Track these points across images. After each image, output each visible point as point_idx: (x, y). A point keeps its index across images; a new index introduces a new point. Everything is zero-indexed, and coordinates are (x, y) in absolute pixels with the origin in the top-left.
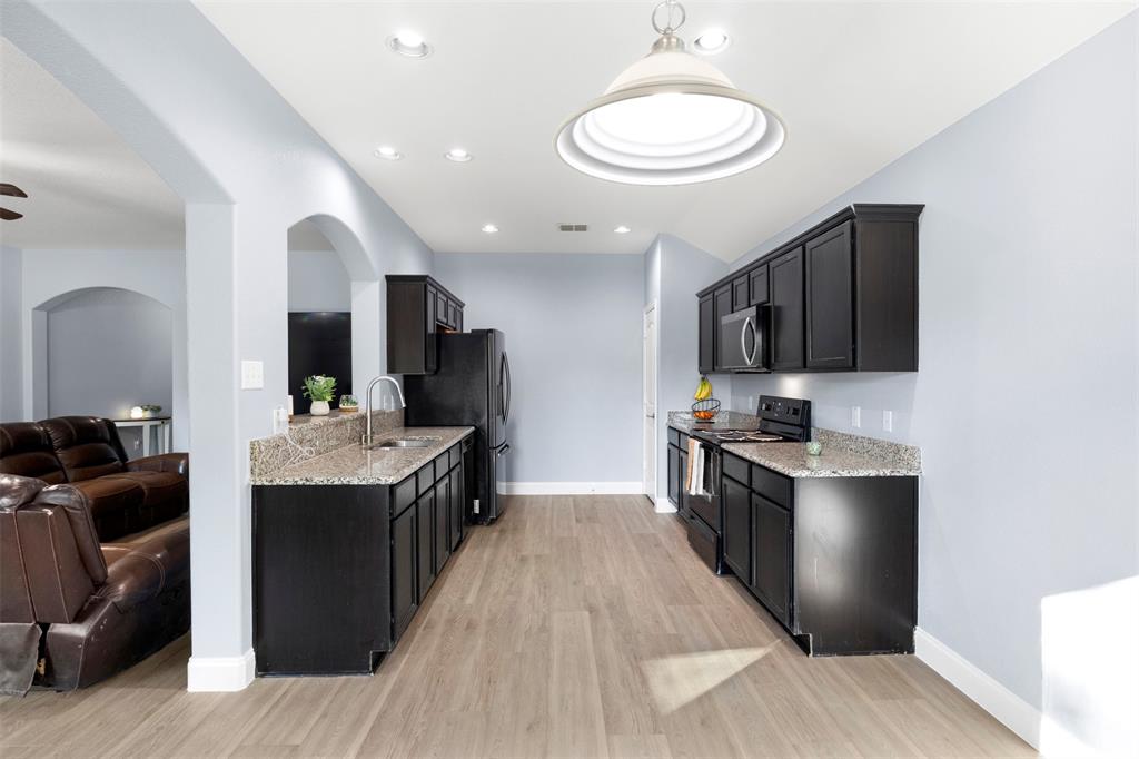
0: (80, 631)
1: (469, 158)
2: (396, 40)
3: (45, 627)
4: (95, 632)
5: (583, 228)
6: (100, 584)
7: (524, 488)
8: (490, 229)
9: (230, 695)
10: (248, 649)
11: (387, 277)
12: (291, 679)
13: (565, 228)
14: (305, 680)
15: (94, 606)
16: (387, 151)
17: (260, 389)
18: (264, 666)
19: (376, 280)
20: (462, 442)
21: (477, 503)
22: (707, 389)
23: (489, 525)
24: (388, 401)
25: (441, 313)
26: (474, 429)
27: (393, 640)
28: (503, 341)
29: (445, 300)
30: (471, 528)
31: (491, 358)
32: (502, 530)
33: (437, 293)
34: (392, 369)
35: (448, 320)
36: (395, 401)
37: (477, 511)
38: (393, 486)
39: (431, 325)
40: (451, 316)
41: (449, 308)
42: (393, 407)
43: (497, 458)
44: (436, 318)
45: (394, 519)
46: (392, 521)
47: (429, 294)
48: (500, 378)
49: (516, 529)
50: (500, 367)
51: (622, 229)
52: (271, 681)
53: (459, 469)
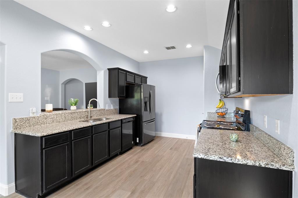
1: (110, 26)
5: (174, 48)
8: (146, 52)
10: (12, 183)
11: (108, 69)
12: (20, 195)
13: (168, 48)
14: (23, 197)
16: (88, 28)
17: (21, 102)
19: (102, 70)
20: (123, 120)
21: (138, 139)
22: (222, 104)
23: (142, 146)
24: (109, 106)
25: (130, 79)
26: (136, 115)
27: (42, 191)
28: (152, 87)
29: (134, 75)
30: (136, 146)
31: (142, 94)
32: (143, 149)
33: (126, 73)
34: (110, 97)
35: (134, 82)
36: (114, 106)
37: (138, 141)
38: (42, 137)
39: (123, 83)
40: (138, 81)
41: (136, 78)
42: (112, 108)
43: (144, 125)
44: (126, 81)
45: (44, 149)
46: (42, 149)
47: (120, 74)
48: (147, 100)
49: (148, 149)
50: (148, 96)
51: (189, 46)
52: (17, 194)
53: (120, 128)
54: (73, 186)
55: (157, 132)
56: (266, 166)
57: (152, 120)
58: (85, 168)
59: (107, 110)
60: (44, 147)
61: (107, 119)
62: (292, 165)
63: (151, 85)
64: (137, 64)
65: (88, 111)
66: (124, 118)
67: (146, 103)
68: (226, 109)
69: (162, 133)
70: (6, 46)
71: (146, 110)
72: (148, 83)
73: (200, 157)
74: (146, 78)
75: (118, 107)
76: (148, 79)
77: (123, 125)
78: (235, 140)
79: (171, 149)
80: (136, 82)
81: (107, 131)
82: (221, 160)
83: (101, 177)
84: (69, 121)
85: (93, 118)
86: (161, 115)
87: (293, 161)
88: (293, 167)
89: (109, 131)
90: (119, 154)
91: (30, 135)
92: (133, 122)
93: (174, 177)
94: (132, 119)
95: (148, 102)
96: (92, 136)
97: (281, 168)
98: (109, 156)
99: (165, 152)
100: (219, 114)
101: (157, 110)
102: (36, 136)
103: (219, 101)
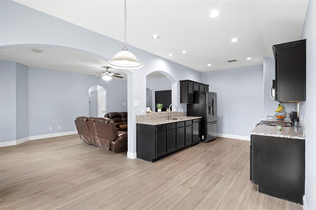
0: (114, 143)
1: (187, 52)
2: (153, 37)
3: (111, 141)
4: (116, 143)
5: (235, 61)
6: (117, 137)
7: (225, 135)
8: (209, 65)
9: (131, 159)
10: (135, 152)
11: (180, 81)
12: (141, 160)
13: (229, 62)
14: (142, 160)
15: (116, 140)
16: (170, 55)
17: (138, 106)
18: (138, 156)
19: (176, 82)
20: (193, 120)
21: (203, 136)
22: (281, 108)
23: (206, 142)
24: (181, 110)
25: (196, 88)
26: (202, 117)
27: (155, 157)
28: (214, 94)
29: (198, 85)
30: (201, 142)
31: (207, 99)
32: (208, 144)
33: (193, 84)
34: (181, 102)
35: (199, 90)
36: (183, 110)
37: (203, 138)
38: (155, 126)
39: (191, 92)
40: (202, 89)
41: (200, 86)
42: (182, 111)
43: (209, 125)
44: (193, 90)
45: (157, 132)
46: (156, 133)
47: (189, 84)
48: (211, 104)
49: (212, 145)
50: (212, 102)
51: (249, 59)
52: (138, 159)
53: (191, 126)
54: (167, 159)
55: (218, 134)
56: (290, 138)
57: (215, 122)
58: (173, 149)
59: (179, 113)
60: (156, 131)
61: (181, 119)
62: (305, 137)
63: (214, 93)
64: (200, 74)
65: (169, 113)
66: (194, 118)
67: (209, 107)
68: (285, 113)
69: (222, 134)
70: (133, 74)
71: (210, 113)
72: (209, 91)
73: (253, 134)
74: (208, 86)
75: (186, 111)
76: (209, 86)
77: (193, 123)
78: (279, 129)
79: (232, 146)
80: (200, 90)
81: (175, 129)
82: (266, 135)
83: (183, 156)
84: (159, 119)
85: (171, 118)
86: (222, 118)
87: (305, 135)
88: (304, 138)
89: (176, 129)
90: (190, 146)
91: (149, 124)
92: (199, 123)
93: (236, 161)
94: (198, 120)
95: (212, 107)
96: (167, 132)
97: (298, 138)
98: (185, 145)
99: (227, 147)
100: (278, 117)
101: (219, 114)
102: (153, 125)
103: (278, 105)
